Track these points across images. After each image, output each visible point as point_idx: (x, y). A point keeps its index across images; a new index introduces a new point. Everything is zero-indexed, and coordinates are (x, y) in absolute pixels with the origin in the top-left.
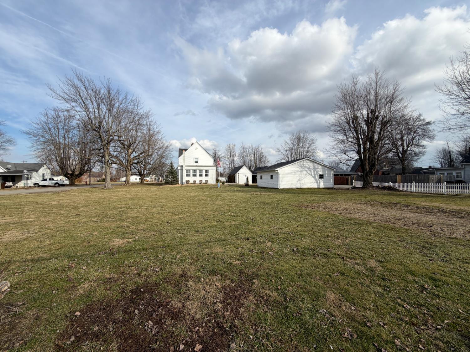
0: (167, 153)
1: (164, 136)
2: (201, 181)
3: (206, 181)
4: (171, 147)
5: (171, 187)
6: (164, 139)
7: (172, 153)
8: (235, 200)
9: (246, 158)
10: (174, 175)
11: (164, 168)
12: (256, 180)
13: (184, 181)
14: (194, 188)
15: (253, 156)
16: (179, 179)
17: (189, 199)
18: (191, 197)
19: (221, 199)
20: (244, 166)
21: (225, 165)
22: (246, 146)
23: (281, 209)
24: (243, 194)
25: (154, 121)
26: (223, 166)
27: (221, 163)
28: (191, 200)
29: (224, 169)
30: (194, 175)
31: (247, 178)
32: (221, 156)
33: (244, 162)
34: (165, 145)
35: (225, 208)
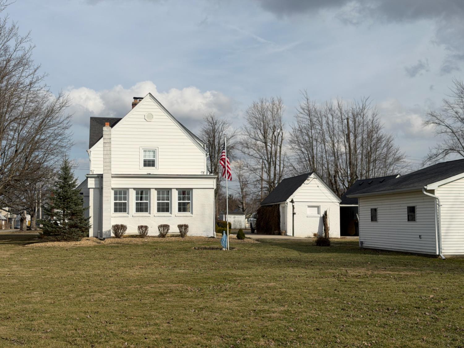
0: (50, 131)
1: (39, 73)
2: (166, 227)
3: (180, 227)
4: (65, 112)
5: (62, 248)
6: (40, 84)
7: (67, 132)
8: (282, 293)
9: (318, 149)
10: (73, 206)
11: (39, 184)
12: (357, 224)
13: (107, 226)
14: (140, 251)
15: (343, 139)
16: (91, 221)
17: (122, 290)
18: (129, 281)
19: (232, 289)
20: (312, 176)
21: (246, 174)
22: (318, 106)
23: (447, 330)
24: (310, 272)
25: (8, 26)
26: (240, 176)
27: (232, 165)
28: (129, 293)
29: (244, 184)
30: (142, 208)
31: (324, 219)
32: (231, 142)
33: (312, 159)
34: (45, 106)
35: (248, 323)
